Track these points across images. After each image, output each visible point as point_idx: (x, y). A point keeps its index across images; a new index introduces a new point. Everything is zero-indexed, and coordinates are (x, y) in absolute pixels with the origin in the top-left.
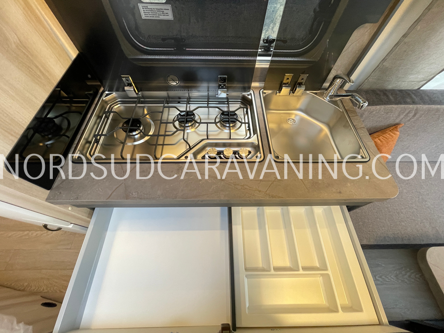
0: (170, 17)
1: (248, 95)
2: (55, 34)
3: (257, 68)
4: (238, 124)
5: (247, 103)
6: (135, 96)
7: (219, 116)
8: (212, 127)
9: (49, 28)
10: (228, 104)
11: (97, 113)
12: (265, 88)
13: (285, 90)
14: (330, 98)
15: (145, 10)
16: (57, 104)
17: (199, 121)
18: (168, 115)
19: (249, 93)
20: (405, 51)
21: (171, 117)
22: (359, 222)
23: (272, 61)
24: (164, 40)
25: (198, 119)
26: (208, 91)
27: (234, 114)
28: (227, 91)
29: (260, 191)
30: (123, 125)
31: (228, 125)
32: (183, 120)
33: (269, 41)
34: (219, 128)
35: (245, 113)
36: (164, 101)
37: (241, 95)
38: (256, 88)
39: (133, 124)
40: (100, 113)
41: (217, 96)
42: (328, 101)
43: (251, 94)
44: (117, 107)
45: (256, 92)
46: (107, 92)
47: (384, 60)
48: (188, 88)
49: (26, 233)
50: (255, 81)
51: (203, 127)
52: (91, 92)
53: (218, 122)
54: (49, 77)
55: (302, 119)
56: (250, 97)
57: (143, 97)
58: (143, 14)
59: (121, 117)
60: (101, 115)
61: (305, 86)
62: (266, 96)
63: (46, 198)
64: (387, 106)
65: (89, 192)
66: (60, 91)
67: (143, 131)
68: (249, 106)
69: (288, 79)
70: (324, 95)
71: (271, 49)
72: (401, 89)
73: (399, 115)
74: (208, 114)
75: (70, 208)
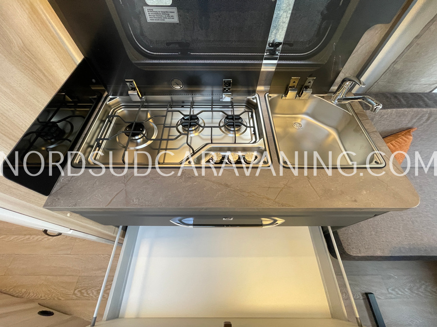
0: (176, 20)
1: (253, 99)
2: (60, 38)
3: (263, 72)
4: (243, 128)
5: (252, 107)
6: (139, 100)
7: (223, 120)
8: (216, 131)
10: (232, 108)
11: (101, 118)
12: (270, 92)
13: (291, 94)
14: (338, 102)
15: (150, 13)
16: (61, 109)
17: (203, 125)
18: (172, 119)
19: (254, 97)
20: (418, 53)
21: (175, 121)
22: (371, 232)
23: (278, 65)
24: (168, 44)
25: (202, 123)
26: (212, 95)
27: (238, 117)
28: (232, 95)
29: (268, 199)
30: (126, 129)
31: (232, 129)
32: (187, 124)
33: (275, 45)
34: (223, 132)
35: (250, 117)
36: (167, 105)
37: (245, 99)
38: (261, 92)
39: (136, 128)
40: (103, 117)
41: (221, 100)
42: (337, 105)
43: (256, 98)
44: (121, 111)
45: (261, 96)
46: (111, 97)
47: (395, 62)
48: (192, 92)
49: (27, 237)
50: (261, 85)
51: (207, 131)
52: (95, 97)
53: (222, 126)
54: (53, 81)
55: (308, 124)
56: (255, 101)
57: (147, 101)
58: (148, 17)
59: (124, 121)
60: (104, 119)
61: (312, 89)
62: (271, 100)
63: (44, 204)
64: (399, 109)
65: (88, 198)
66: (64, 95)
67: (146, 135)
68: (254, 110)
69: (294, 82)
70: (332, 98)
71: (277, 53)
72: (412, 92)
73: (412, 119)
74: (212, 119)
75: (68, 215)
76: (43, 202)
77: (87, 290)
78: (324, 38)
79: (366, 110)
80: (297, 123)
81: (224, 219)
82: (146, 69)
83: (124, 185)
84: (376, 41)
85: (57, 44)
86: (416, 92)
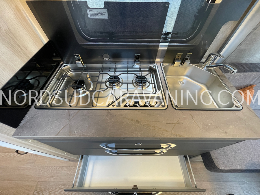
0: (106, 17)
1: (153, 66)
2: (34, 28)
3: (159, 50)
4: (147, 84)
5: (152, 71)
6: (82, 66)
7: (135, 79)
8: (131, 86)
9: (31, 24)
10: (141, 71)
11: (57, 77)
12: (164, 62)
13: (177, 63)
14: (207, 68)
15: (90, 12)
16: (33, 72)
17: (122, 82)
18: (102, 78)
19: (154, 65)
20: (255, 39)
21: (104, 80)
22: (232, 153)
23: (169, 46)
24: (101, 33)
25: (121, 81)
26: (128, 64)
27: (144, 77)
28: (140, 64)
29: (167, 131)
30: (73, 84)
31: (141, 85)
32: (112, 81)
33: (167, 34)
34: (135, 86)
35: (152, 77)
36: (100, 70)
37: (149, 67)
38: (158, 62)
39: (79, 83)
41: (133, 67)
42: (206, 70)
43: (155, 66)
44: (70, 74)
45: (158, 64)
46: (65, 64)
47: (240, 44)
48: (116, 62)
50: (158, 58)
51: (125, 86)
52: (55, 64)
53: (134, 83)
54: (27, 53)
55: (188, 82)
56: (154, 67)
57: (87, 67)
58: (89, 15)
59: (72, 79)
60: (59, 78)
61: (190, 61)
62: (164, 67)
63: (13, 134)
64: (244, 73)
65: (44, 130)
66: (36, 63)
67: (85, 88)
68: (154, 73)
69: (179, 56)
70: (203, 66)
71: (168, 39)
72: (251, 63)
73: (253, 79)
74: (128, 78)
75: (30, 141)
76: (13, 133)
77: (42, 192)
78: (196, 30)
79: (224, 73)
80: (181, 81)
81: (135, 144)
82: (87, 48)
83: (69, 121)
84: (229, 32)
85: (32, 31)
86: (254, 63)
